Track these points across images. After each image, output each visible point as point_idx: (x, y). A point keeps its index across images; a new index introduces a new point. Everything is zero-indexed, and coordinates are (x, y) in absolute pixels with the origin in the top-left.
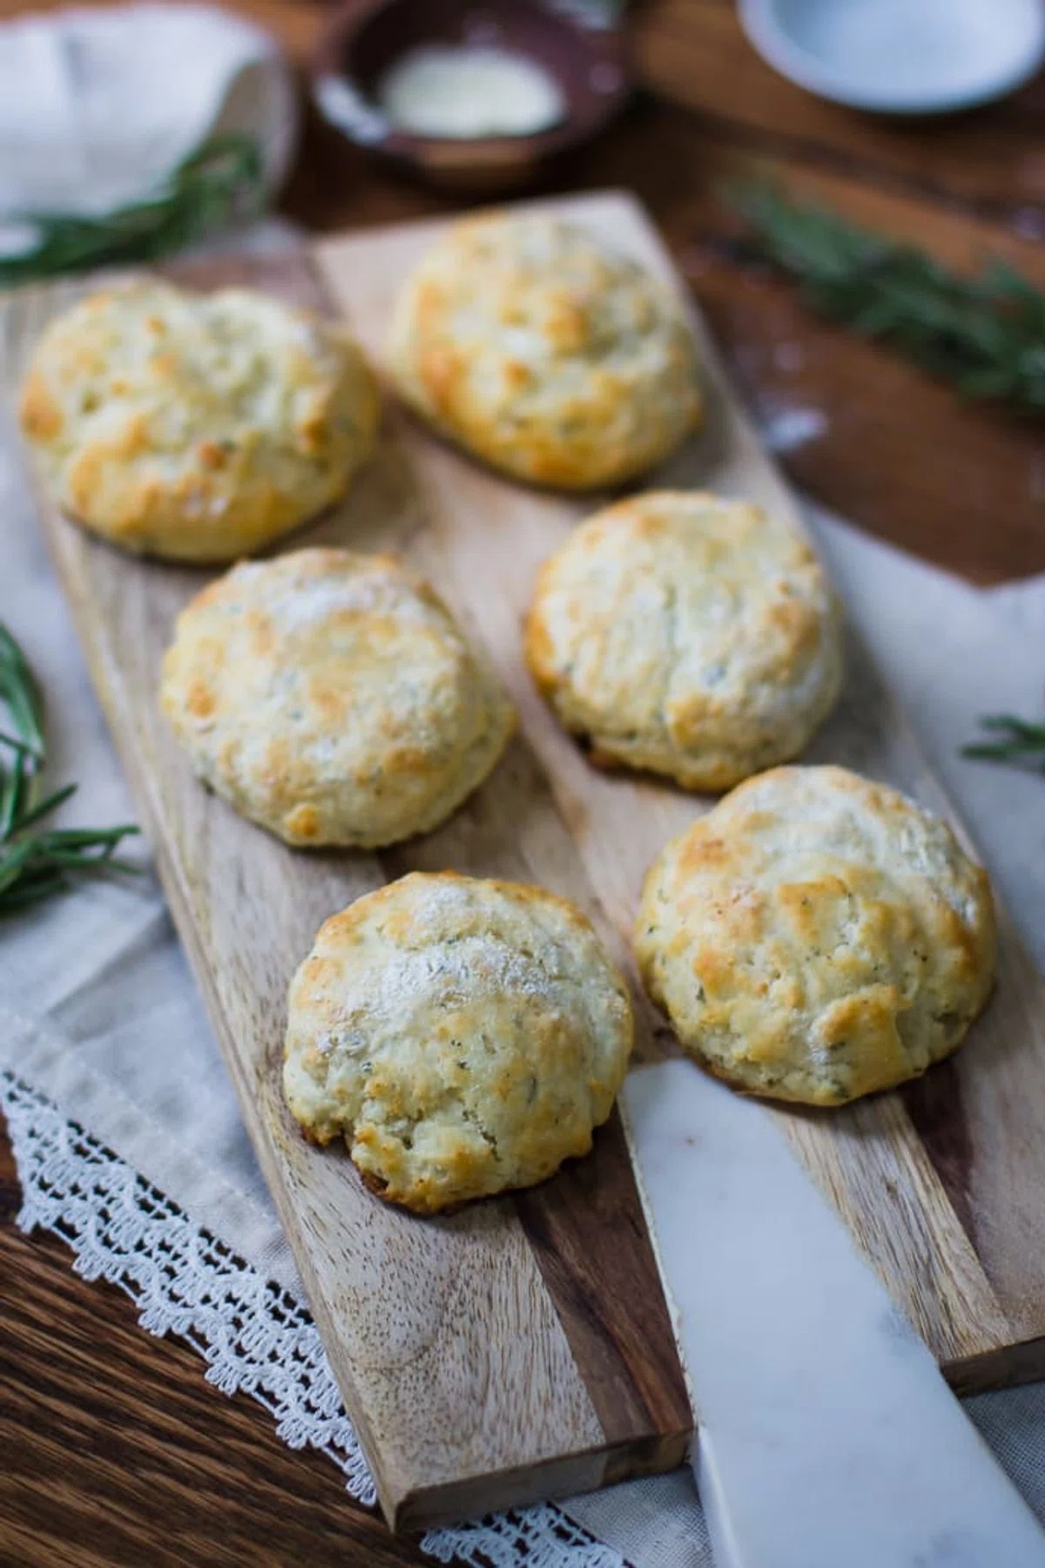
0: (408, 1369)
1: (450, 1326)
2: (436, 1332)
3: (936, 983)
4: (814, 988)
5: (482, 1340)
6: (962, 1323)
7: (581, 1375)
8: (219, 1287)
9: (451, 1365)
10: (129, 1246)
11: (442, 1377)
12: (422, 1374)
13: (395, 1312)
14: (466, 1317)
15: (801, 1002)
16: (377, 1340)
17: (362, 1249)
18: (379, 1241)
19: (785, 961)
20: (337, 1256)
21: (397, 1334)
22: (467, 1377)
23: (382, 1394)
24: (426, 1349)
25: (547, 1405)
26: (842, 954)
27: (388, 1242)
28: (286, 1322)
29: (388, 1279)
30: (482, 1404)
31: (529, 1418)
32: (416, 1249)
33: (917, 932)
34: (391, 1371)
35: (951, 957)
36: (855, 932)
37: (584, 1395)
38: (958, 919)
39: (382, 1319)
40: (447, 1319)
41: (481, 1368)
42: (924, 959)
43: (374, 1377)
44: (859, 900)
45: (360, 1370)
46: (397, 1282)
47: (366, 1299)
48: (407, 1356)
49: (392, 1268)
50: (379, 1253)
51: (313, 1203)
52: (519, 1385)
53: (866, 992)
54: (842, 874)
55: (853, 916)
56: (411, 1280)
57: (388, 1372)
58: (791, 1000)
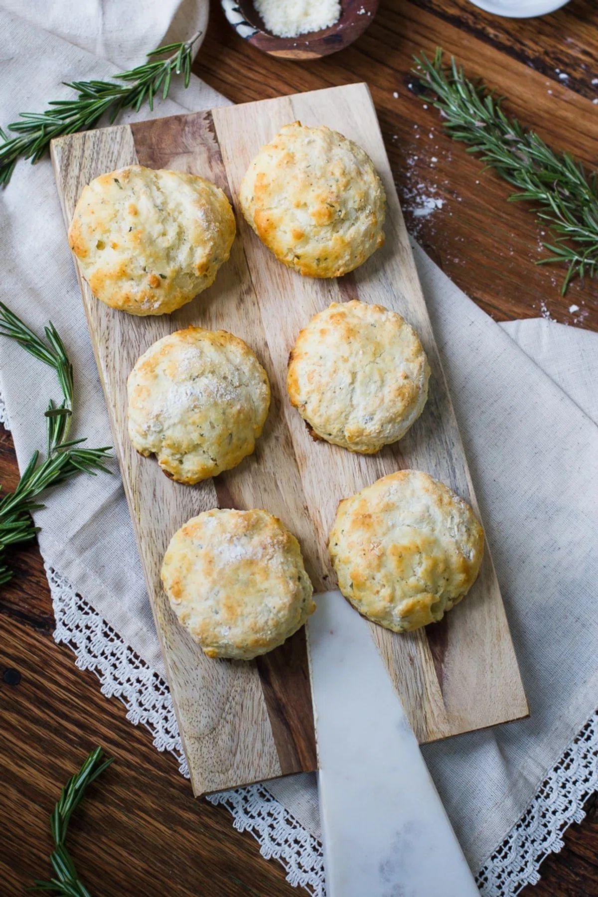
0: (207, 737)
1: (225, 719)
2: (219, 721)
3: (451, 588)
4: (398, 593)
5: (237, 726)
6: (432, 726)
7: (275, 743)
8: (134, 674)
9: (224, 737)
10: (98, 654)
11: (220, 742)
12: (212, 741)
13: (203, 711)
14: (232, 715)
15: (392, 599)
16: (195, 724)
17: (192, 680)
18: (200, 677)
19: (388, 581)
20: (182, 683)
21: (204, 722)
22: (230, 743)
23: (195, 749)
24: (215, 729)
25: (260, 756)
26: (412, 581)
27: (203, 678)
28: (160, 692)
29: (202, 696)
30: (235, 755)
31: (253, 764)
32: (214, 681)
33: (447, 567)
34: (200, 738)
35: (460, 577)
36: (420, 571)
37: (276, 751)
38: (466, 560)
39: (198, 713)
40: (224, 715)
41: (236, 739)
42: (447, 580)
43: (193, 740)
44: (424, 555)
45: (187, 737)
46: (205, 698)
47: (193, 705)
48: (207, 732)
49: (204, 690)
50: (199, 683)
51: (175, 658)
52: (250, 747)
53: (420, 597)
54: (419, 542)
55: (420, 563)
56: (210, 695)
57: (198, 739)
58: (388, 599)
